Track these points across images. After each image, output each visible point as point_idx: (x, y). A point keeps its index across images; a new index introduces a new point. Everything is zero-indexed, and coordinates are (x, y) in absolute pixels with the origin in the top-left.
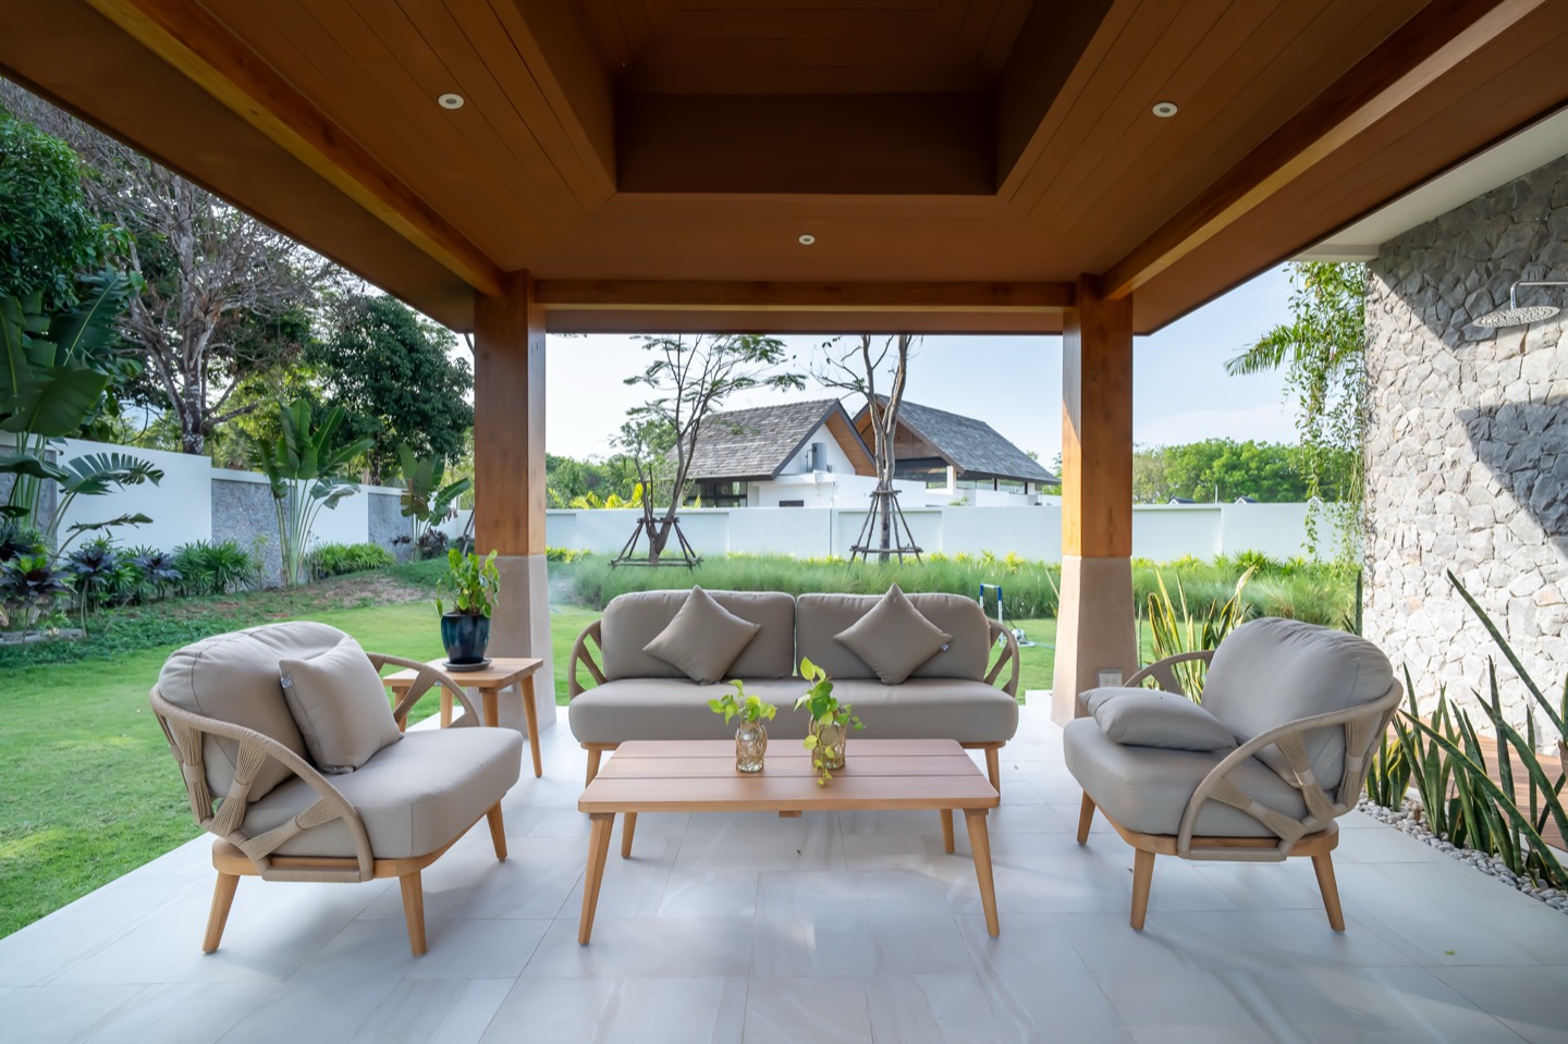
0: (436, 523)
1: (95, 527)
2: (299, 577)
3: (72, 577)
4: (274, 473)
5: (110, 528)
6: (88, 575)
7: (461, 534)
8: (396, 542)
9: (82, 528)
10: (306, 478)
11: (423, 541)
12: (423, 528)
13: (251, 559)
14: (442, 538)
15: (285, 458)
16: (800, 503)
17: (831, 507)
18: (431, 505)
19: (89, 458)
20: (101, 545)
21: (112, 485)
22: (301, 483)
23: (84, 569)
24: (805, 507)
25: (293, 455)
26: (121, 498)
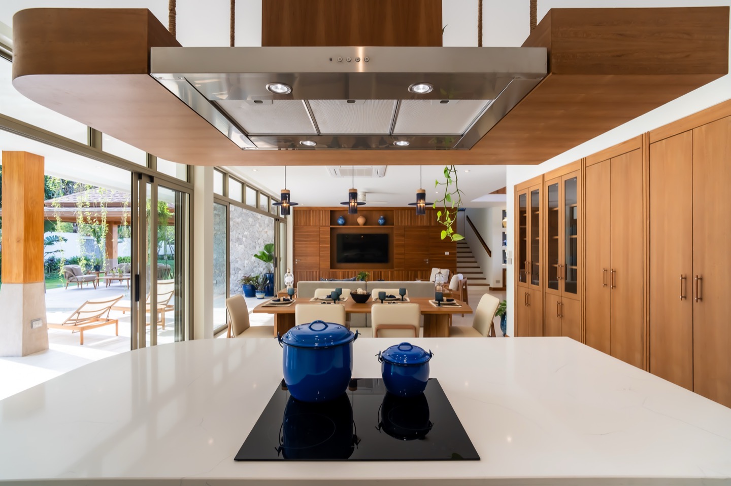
1: (51, 253)
3: (48, 264)
5: (55, 253)
6: (51, 263)
9: (48, 253)
19: (50, 237)
20: (53, 257)
21: (55, 243)
23: (50, 262)
26: (57, 246)
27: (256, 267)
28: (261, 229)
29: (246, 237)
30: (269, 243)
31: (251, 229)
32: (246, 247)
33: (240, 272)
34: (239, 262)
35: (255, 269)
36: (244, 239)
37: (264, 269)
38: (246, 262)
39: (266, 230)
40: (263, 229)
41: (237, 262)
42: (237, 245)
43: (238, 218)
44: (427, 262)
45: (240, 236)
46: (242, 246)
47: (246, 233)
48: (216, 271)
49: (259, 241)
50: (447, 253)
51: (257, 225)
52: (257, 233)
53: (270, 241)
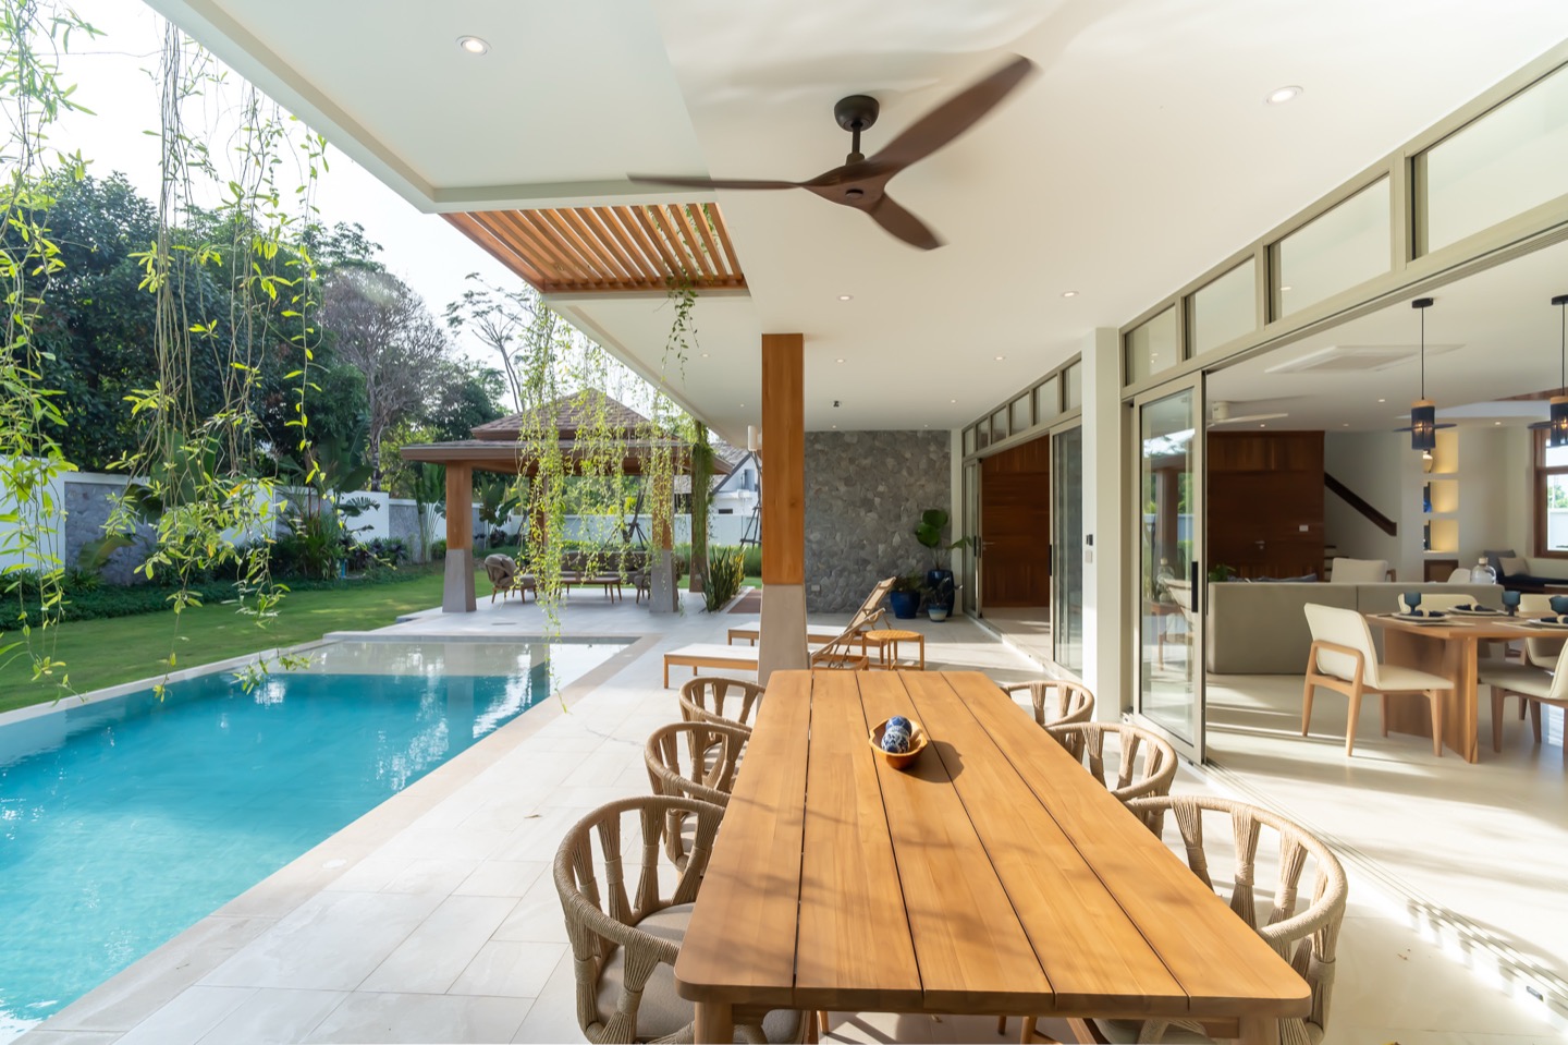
0: (500, 525)
2: (428, 557)
4: (419, 501)
5: (361, 532)
7: (516, 533)
8: (476, 538)
10: (433, 502)
11: (493, 537)
12: (490, 528)
13: (408, 548)
14: (503, 534)
15: (424, 492)
16: (729, 511)
17: (742, 514)
18: (497, 514)
22: (431, 505)
24: (734, 514)
25: (428, 490)
27: (901, 557)
28: (912, 480)
29: (880, 495)
30: (929, 508)
31: (891, 480)
32: (880, 517)
33: (869, 568)
34: (868, 548)
35: (899, 562)
36: (877, 500)
37: (918, 562)
38: (881, 547)
39: (922, 482)
40: (916, 481)
41: (863, 547)
42: (862, 513)
43: (866, 458)
44: (1262, 547)
45: (870, 495)
46: (873, 515)
47: (881, 488)
48: (820, 566)
49: (908, 504)
50: (1304, 528)
51: (905, 473)
52: (903, 488)
53: (931, 503)
